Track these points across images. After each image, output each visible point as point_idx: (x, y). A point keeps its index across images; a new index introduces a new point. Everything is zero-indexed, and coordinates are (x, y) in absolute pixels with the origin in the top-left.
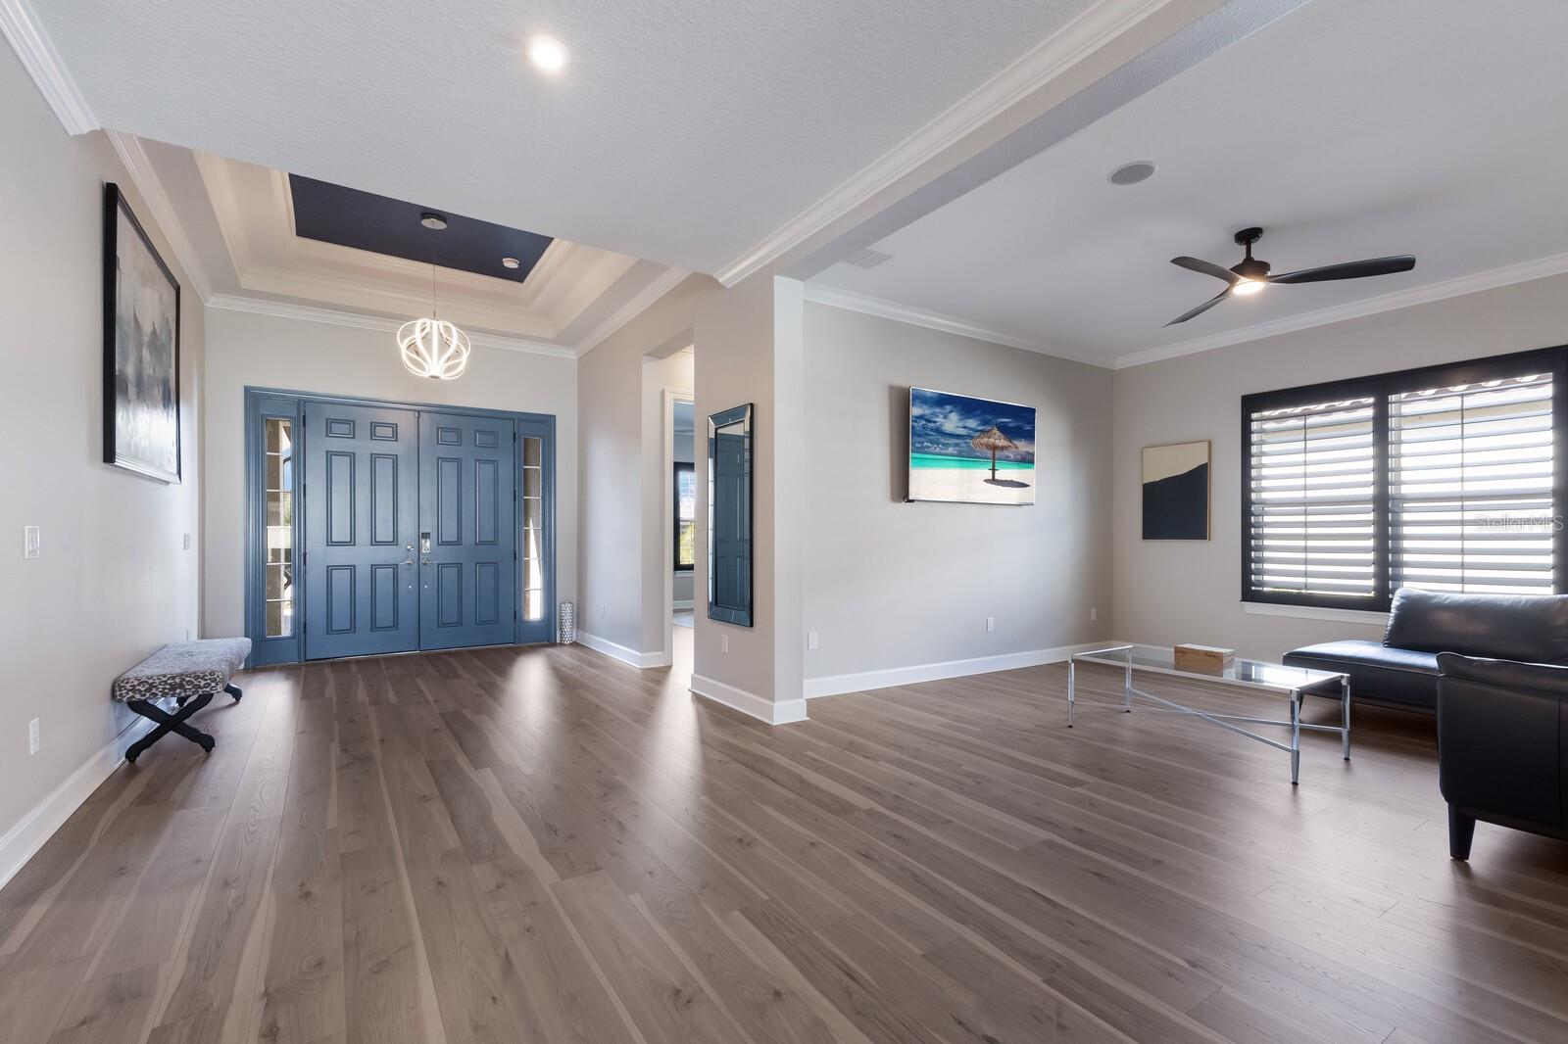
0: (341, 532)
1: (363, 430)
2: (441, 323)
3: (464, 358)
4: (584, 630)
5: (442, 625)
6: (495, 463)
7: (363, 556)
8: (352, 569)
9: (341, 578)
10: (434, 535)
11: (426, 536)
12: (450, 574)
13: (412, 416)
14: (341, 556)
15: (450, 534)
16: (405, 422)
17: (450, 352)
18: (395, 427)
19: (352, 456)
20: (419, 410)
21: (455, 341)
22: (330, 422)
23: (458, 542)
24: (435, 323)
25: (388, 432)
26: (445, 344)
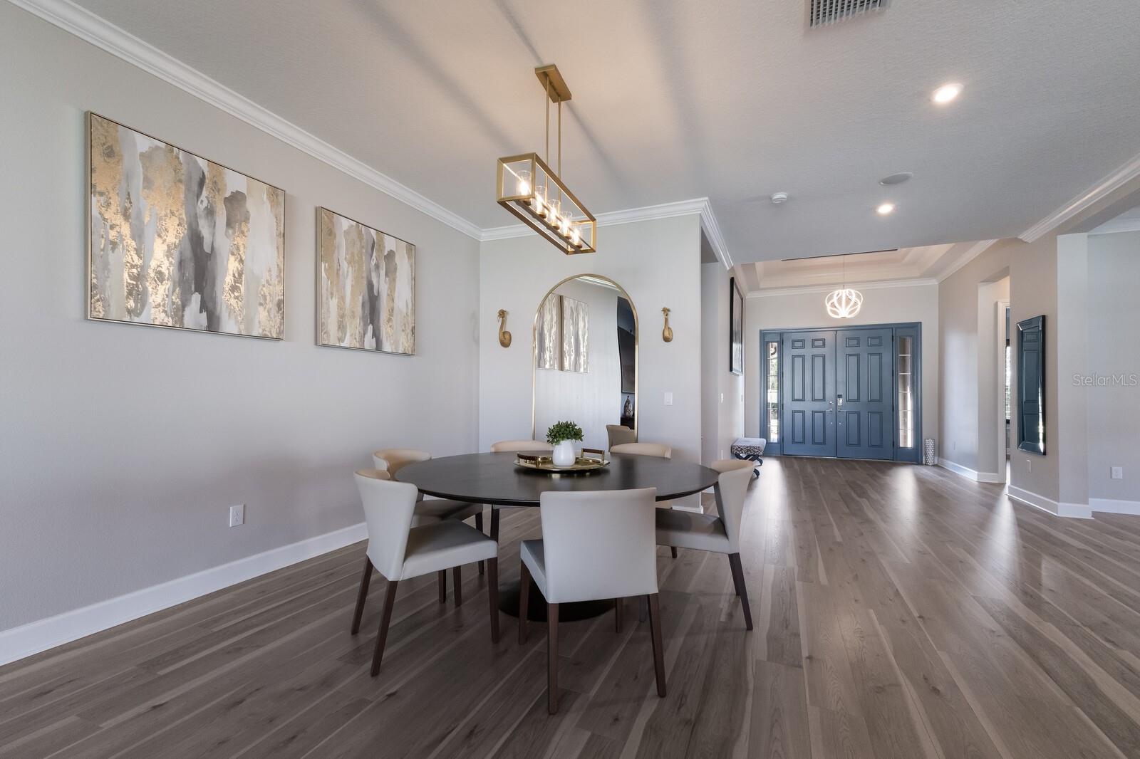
0: (798, 395)
1: (808, 344)
2: (847, 290)
3: (859, 307)
4: (943, 457)
5: (848, 444)
6: (880, 355)
7: (808, 406)
8: (803, 412)
9: (798, 416)
10: (844, 396)
11: (840, 396)
12: (853, 418)
13: (833, 334)
14: (798, 406)
15: (853, 395)
16: (829, 337)
17: (852, 303)
18: (824, 340)
19: (803, 357)
20: (836, 330)
21: (854, 298)
22: (794, 341)
23: (858, 400)
24: (844, 291)
25: (820, 343)
26: (848, 301)
